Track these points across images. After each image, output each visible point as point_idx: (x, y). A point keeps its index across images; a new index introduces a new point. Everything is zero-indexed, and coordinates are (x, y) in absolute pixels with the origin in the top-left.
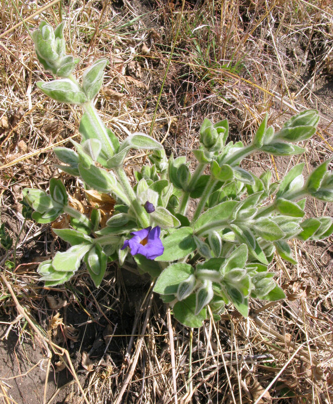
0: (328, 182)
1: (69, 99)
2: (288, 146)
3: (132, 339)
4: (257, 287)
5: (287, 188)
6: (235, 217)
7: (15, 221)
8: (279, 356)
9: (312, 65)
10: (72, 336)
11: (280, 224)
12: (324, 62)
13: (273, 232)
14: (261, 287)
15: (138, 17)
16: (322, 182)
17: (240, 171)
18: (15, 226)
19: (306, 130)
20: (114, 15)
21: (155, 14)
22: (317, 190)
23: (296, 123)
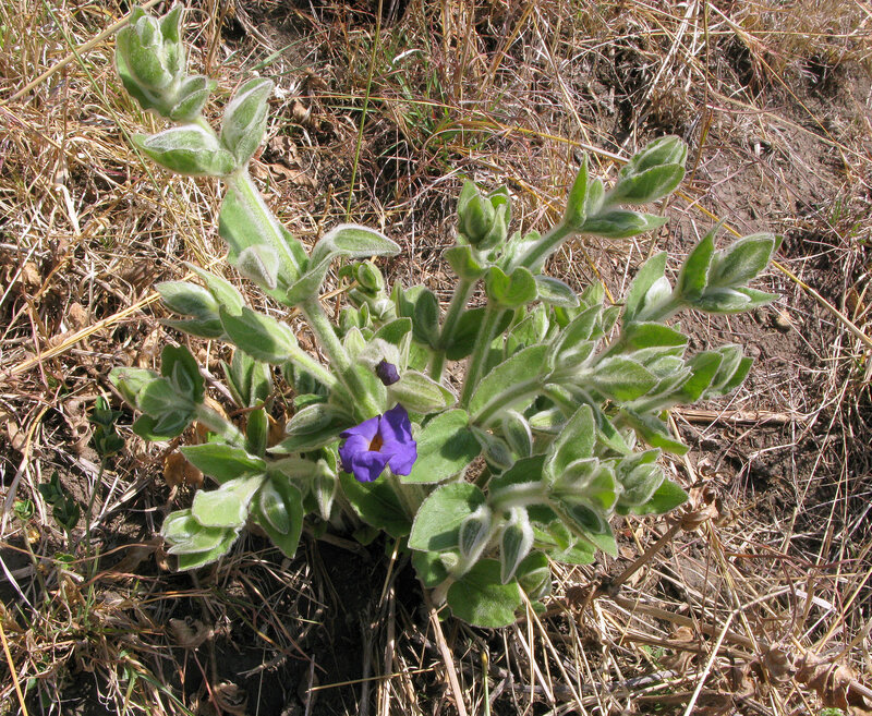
0: (720, 273)
1: (202, 166)
2: (634, 217)
3: (365, 688)
4: (626, 488)
5: (642, 304)
6: (552, 365)
7: (75, 478)
8: (681, 666)
9: (626, 110)
10: (233, 704)
11: (646, 364)
12: (649, 102)
13: (634, 380)
14: (636, 484)
15: (276, 54)
16: (710, 274)
17: (547, 281)
18: (77, 487)
19: (666, 173)
20: (227, 53)
21: (308, 45)
22: (703, 292)
23: (644, 165)
